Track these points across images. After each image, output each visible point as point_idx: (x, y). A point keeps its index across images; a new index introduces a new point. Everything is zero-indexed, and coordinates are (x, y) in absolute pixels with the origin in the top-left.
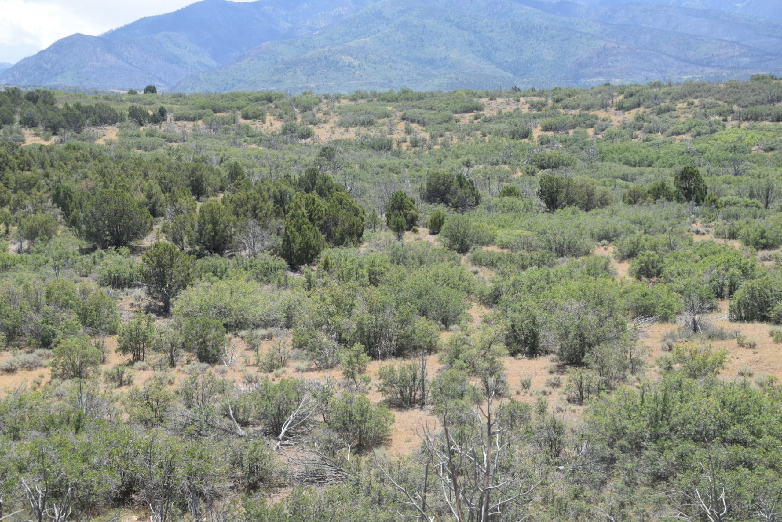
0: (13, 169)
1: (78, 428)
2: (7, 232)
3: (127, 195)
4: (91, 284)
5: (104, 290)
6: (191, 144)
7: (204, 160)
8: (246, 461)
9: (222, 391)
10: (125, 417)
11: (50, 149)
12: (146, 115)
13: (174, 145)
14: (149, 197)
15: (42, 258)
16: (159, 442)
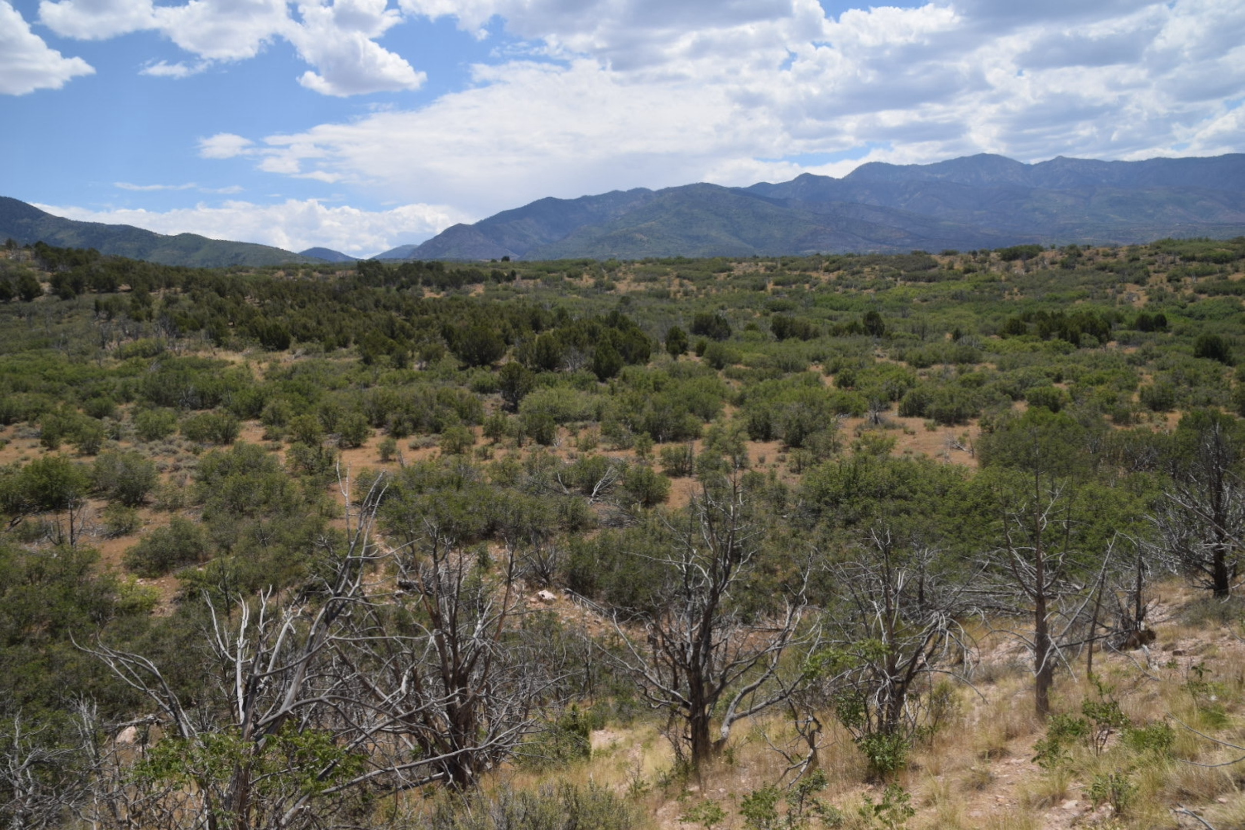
0: (417, 314)
1: (459, 486)
2: (413, 356)
3: (490, 330)
4: (466, 390)
5: (474, 394)
6: (532, 295)
7: (541, 305)
8: (569, 511)
9: (553, 464)
10: (489, 480)
11: (440, 301)
12: (502, 276)
13: (521, 296)
14: (504, 331)
15: (434, 373)
16: (511, 497)
